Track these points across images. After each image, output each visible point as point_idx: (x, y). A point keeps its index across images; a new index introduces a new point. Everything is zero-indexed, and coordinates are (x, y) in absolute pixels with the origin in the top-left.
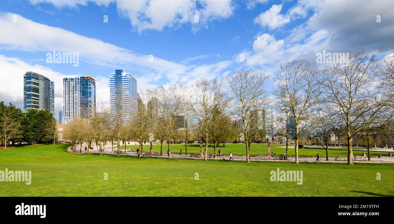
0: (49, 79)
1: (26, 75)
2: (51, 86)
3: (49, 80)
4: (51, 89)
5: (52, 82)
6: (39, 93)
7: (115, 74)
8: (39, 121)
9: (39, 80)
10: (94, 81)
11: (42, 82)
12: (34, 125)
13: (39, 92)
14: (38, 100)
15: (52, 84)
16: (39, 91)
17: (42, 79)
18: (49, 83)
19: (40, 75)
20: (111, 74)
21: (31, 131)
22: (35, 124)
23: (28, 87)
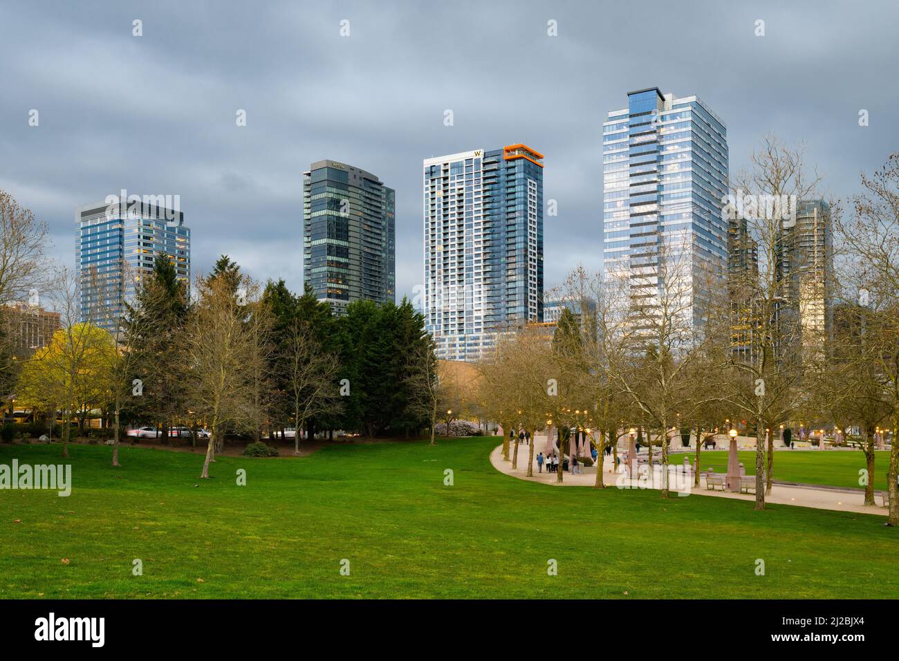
0: (380, 180)
1: (309, 175)
2: (384, 207)
3: (380, 184)
4: (384, 218)
5: (389, 191)
6: (350, 239)
7: (626, 111)
8: (382, 346)
9: (350, 189)
10: (538, 161)
11: (357, 196)
12: (369, 366)
13: (350, 234)
14: (346, 265)
15: (387, 198)
16: (347, 231)
17: (357, 182)
18: (379, 196)
19: (352, 169)
20: (612, 114)
21: (361, 388)
22: (371, 359)
23: (317, 220)
